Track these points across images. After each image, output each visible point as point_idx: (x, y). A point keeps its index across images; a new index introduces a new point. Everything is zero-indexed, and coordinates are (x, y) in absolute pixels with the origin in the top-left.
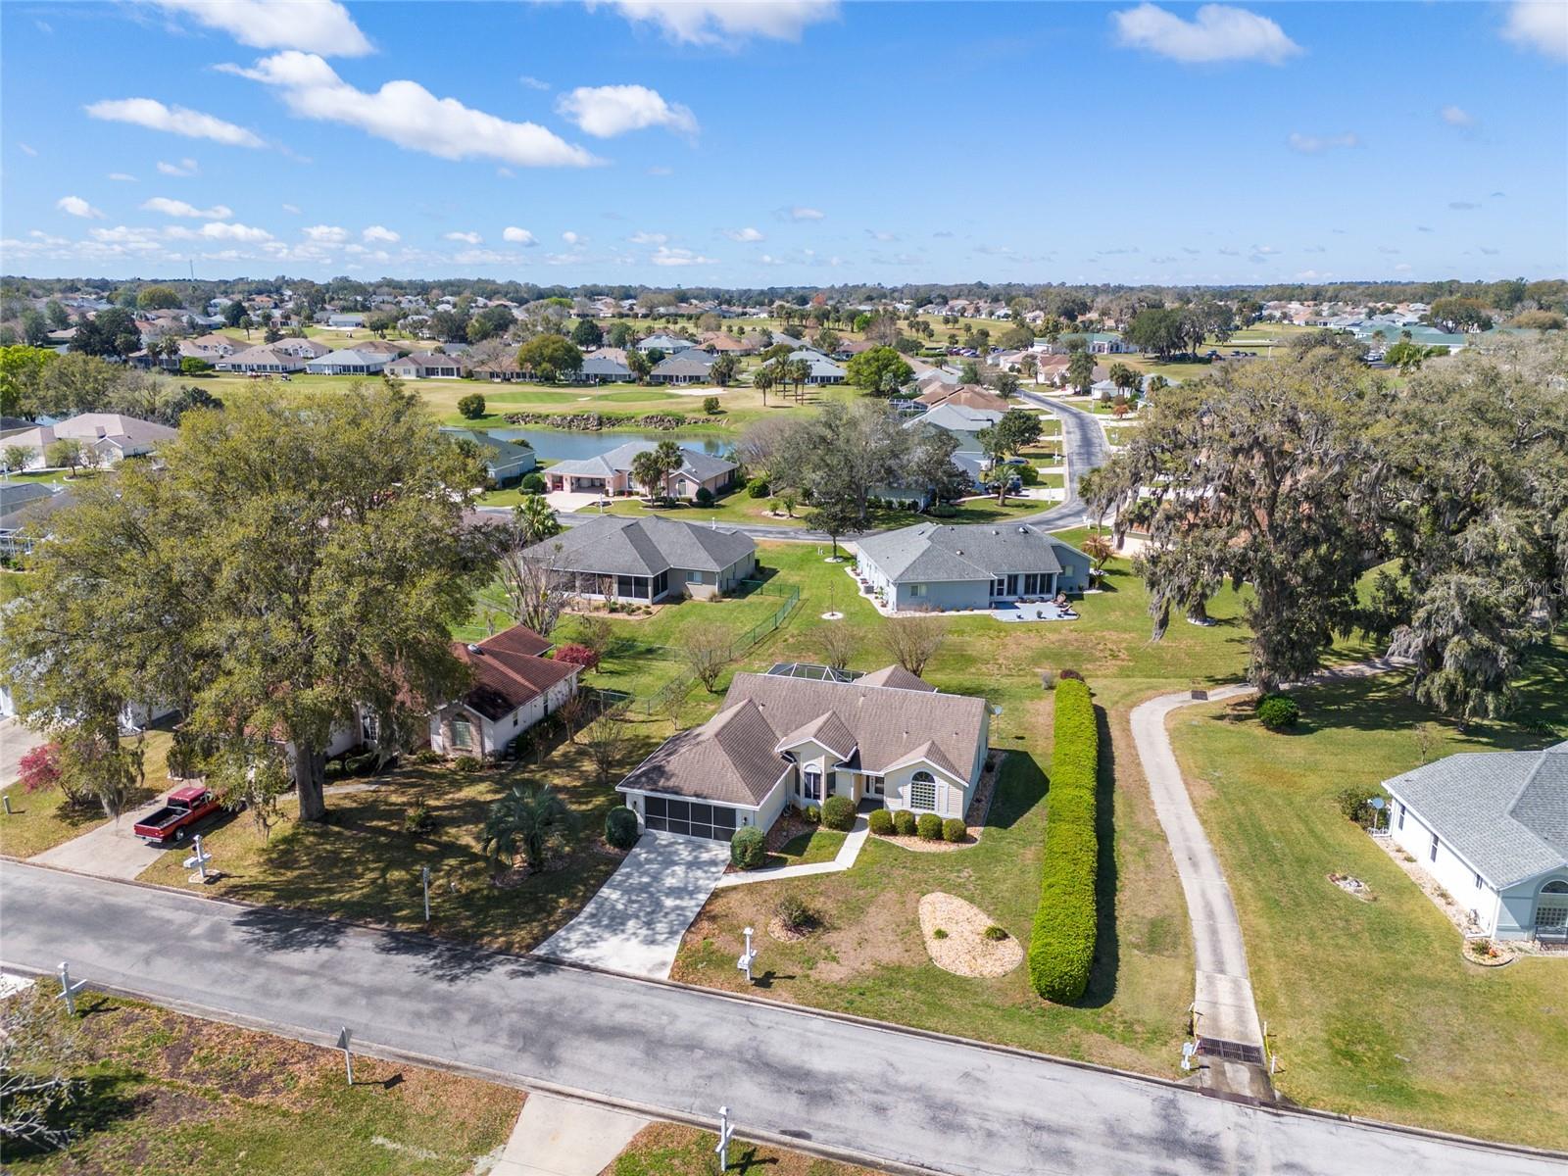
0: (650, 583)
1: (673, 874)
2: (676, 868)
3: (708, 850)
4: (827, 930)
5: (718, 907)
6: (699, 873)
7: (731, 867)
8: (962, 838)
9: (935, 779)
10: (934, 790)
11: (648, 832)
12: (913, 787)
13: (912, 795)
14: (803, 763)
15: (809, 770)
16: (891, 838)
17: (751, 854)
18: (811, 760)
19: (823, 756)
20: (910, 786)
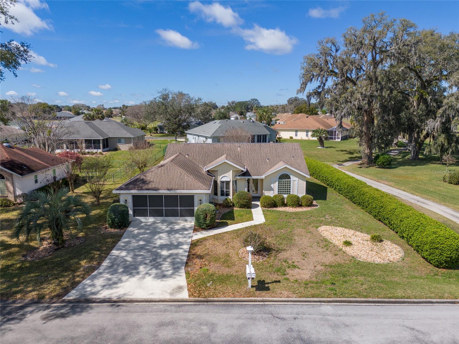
0: (101, 141)
1: (160, 238)
2: (161, 235)
3: (178, 224)
4: (278, 251)
5: (199, 250)
6: (177, 235)
7: (195, 230)
8: (311, 205)
9: (291, 176)
10: (290, 183)
11: (136, 218)
12: (279, 183)
13: (279, 187)
14: (220, 176)
15: (223, 180)
16: (275, 209)
17: (209, 218)
18: (224, 174)
19: (231, 171)
20: (277, 183)
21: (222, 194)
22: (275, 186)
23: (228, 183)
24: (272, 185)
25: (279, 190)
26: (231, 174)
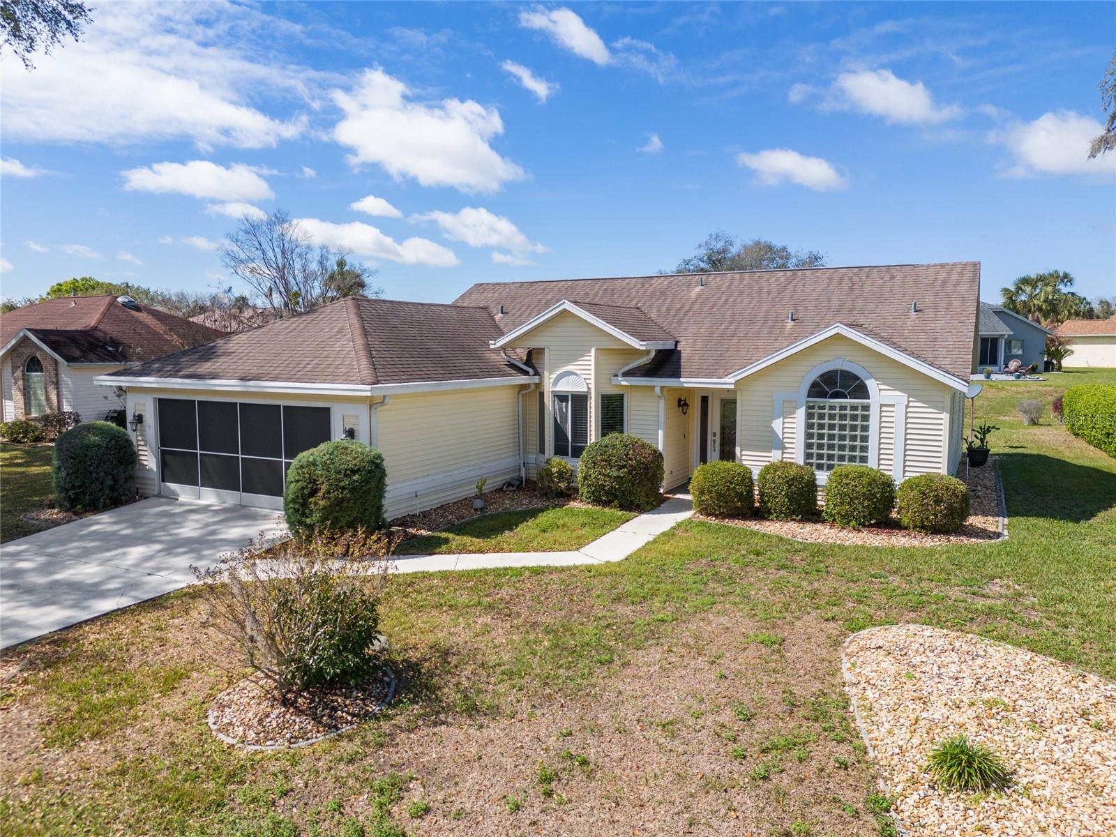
8: (952, 527)
12: (810, 416)
13: (809, 436)
14: (551, 373)
15: (565, 387)
16: (753, 525)
17: (322, 503)
18: (568, 362)
19: (593, 350)
20: (801, 413)
21: (560, 450)
22: (792, 428)
23: (580, 401)
24: (777, 425)
25: (809, 446)
26: (592, 363)
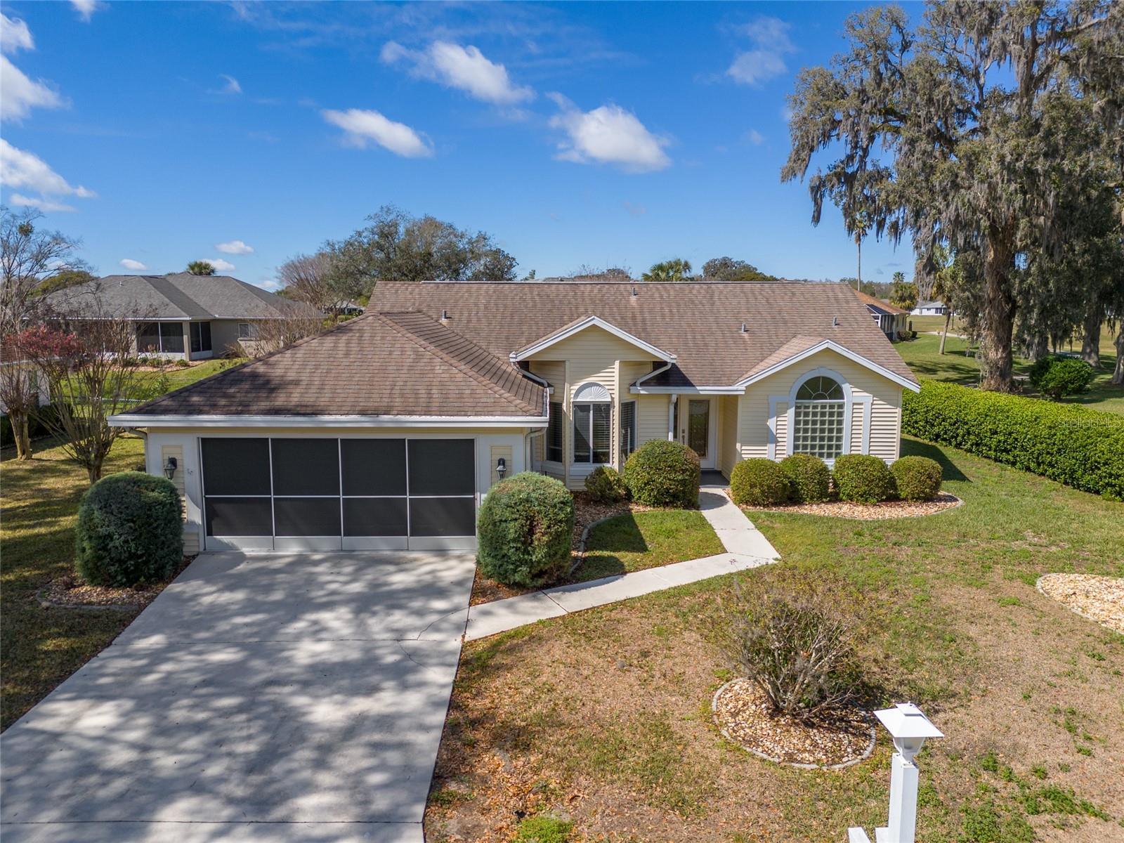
0: (186, 329)
1: (318, 632)
2: (326, 617)
3: (400, 565)
6: (399, 618)
7: (479, 593)
8: (932, 496)
9: (846, 388)
10: (840, 414)
11: (220, 541)
12: (797, 414)
13: (797, 431)
14: (571, 384)
15: (588, 397)
16: (794, 509)
17: (545, 538)
18: (589, 374)
19: (617, 363)
20: (791, 412)
21: (581, 456)
22: (784, 425)
23: (602, 410)
24: (772, 423)
25: (796, 439)
26: (616, 374)
